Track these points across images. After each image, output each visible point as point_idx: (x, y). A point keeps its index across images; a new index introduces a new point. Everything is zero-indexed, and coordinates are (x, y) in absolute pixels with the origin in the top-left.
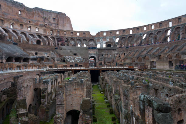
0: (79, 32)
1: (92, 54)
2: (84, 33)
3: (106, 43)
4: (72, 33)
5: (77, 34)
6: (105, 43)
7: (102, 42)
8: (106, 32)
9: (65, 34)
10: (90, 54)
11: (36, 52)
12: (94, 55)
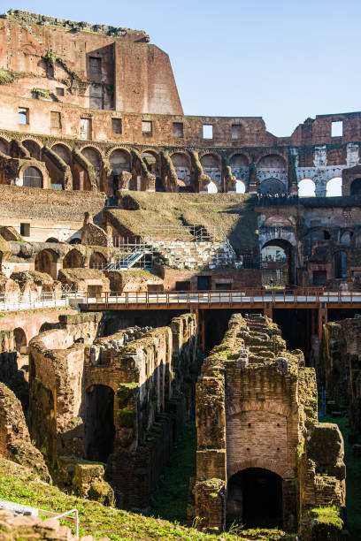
0: (211, 121)
1: (273, 229)
2: (237, 125)
3: (345, 174)
4: (179, 126)
5: (201, 130)
6: (339, 172)
7: (323, 168)
8: (346, 118)
9: (148, 135)
10: (267, 228)
11: (24, 221)
12: (285, 235)
